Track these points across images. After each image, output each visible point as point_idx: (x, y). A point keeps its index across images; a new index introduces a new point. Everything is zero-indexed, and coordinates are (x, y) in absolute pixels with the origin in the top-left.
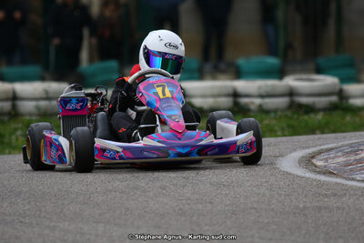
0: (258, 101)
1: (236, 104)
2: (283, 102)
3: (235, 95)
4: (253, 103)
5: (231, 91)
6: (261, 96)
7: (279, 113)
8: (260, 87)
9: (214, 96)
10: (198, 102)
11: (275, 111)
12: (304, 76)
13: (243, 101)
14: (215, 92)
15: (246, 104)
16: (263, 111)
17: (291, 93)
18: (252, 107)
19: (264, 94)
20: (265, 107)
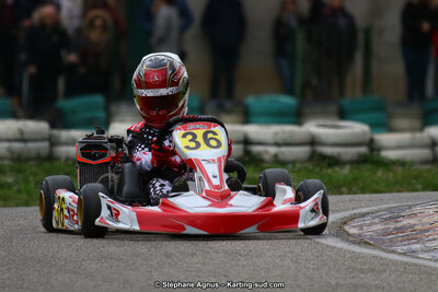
0: (273, 150)
2: (303, 151)
4: (267, 152)
5: (241, 138)
6: (277, 144)
7: (298, 165)
8: (276, 134)
11: (294, 162)
12: (329, 122)
13: (256, 149)
16: (278, 161)
17: (313, 142)
18: (267, 157)
19: (281, 142)
20: (281, 157)
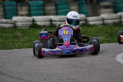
1: (51, 24)
3: (51, 21)
9: (44, 21)
10: (39, 23)
14: (44, 20)
15: (55, 24)
